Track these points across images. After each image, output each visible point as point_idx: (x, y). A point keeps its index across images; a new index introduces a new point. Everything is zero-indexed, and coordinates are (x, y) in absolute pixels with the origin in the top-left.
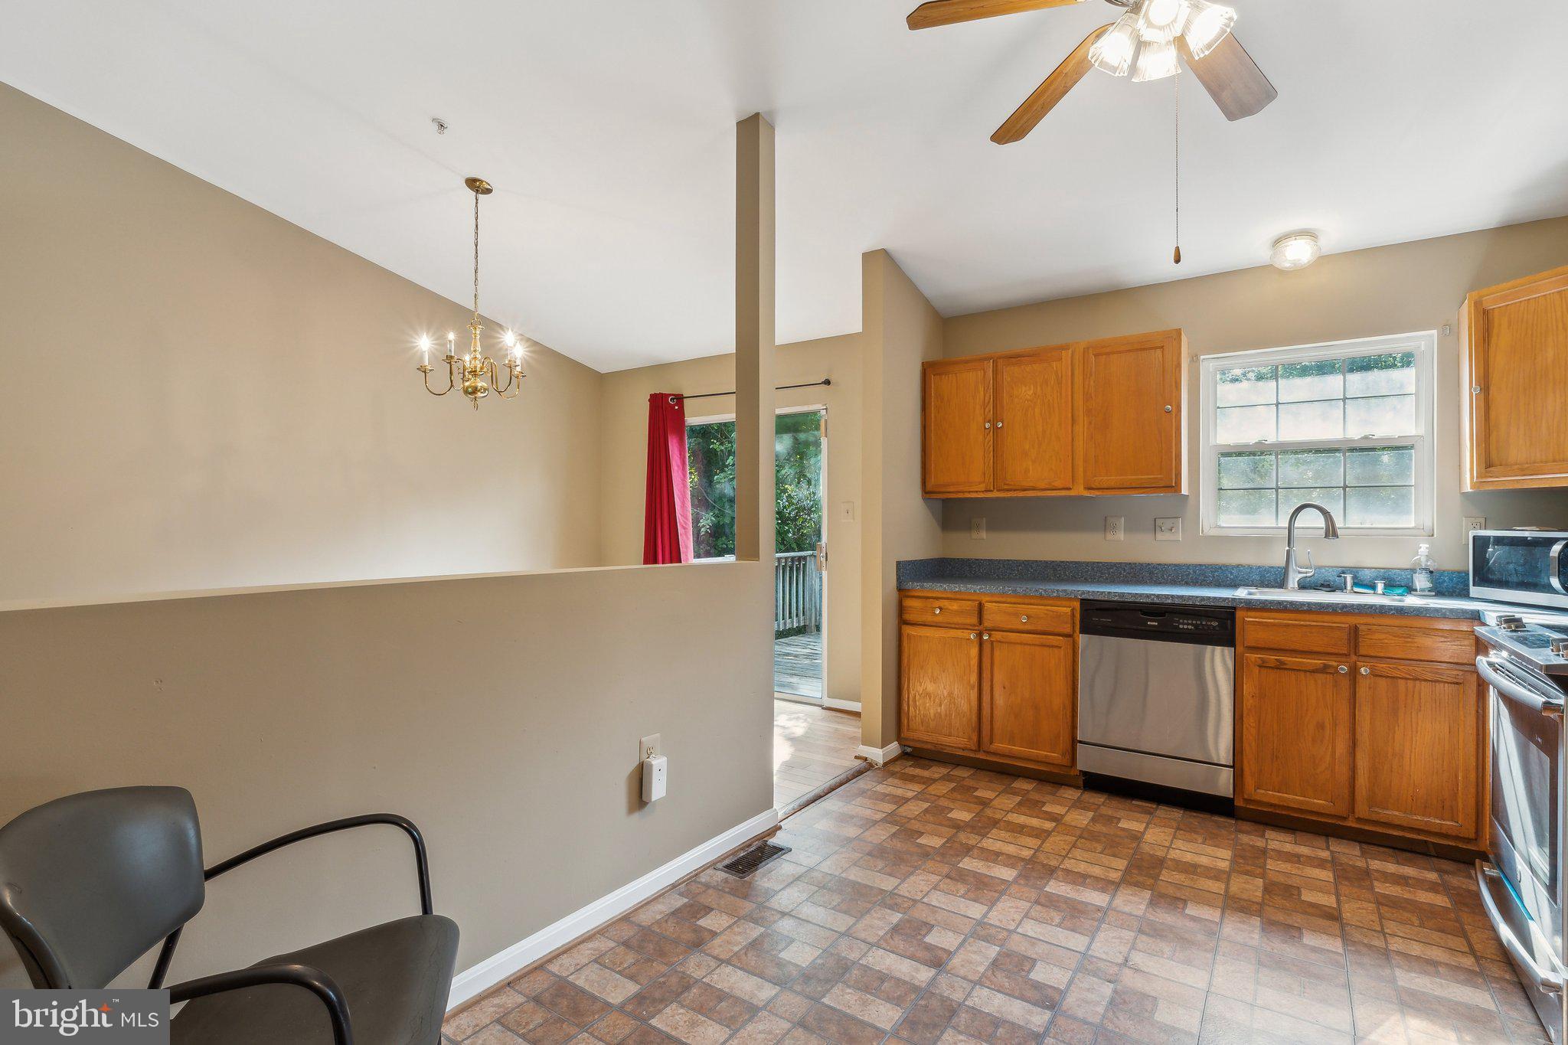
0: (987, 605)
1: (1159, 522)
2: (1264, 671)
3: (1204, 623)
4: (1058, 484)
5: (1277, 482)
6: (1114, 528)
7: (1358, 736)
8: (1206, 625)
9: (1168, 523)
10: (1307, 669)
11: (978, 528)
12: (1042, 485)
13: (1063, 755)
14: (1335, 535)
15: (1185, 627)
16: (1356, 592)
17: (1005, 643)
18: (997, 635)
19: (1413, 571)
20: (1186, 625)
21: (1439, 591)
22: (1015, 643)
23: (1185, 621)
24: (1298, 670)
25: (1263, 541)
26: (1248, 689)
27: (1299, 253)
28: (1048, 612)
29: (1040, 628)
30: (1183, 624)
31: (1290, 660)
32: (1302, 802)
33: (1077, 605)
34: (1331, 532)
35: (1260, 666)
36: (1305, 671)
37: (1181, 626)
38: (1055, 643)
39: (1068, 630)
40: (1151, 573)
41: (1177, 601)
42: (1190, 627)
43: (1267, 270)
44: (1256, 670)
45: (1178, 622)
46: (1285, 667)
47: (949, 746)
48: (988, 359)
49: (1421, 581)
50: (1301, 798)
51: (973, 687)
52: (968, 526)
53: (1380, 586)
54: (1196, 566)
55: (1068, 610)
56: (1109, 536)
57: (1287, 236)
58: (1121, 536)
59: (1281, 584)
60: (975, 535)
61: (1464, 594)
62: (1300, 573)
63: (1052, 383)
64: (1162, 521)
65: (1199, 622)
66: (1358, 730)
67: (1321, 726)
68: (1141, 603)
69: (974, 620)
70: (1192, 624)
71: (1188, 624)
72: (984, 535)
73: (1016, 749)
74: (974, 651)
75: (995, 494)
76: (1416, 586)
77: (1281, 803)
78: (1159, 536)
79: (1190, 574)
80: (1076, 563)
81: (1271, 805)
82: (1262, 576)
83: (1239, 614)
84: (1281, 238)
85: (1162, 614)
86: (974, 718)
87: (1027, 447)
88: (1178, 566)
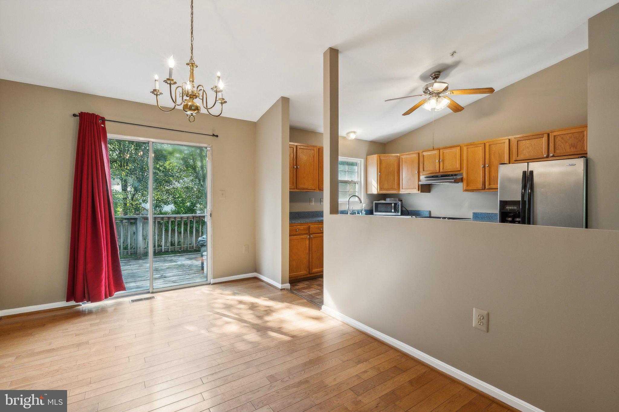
0: (310, 226)
27: (352, 136)
74: (308, 242)
87: (305, 176)
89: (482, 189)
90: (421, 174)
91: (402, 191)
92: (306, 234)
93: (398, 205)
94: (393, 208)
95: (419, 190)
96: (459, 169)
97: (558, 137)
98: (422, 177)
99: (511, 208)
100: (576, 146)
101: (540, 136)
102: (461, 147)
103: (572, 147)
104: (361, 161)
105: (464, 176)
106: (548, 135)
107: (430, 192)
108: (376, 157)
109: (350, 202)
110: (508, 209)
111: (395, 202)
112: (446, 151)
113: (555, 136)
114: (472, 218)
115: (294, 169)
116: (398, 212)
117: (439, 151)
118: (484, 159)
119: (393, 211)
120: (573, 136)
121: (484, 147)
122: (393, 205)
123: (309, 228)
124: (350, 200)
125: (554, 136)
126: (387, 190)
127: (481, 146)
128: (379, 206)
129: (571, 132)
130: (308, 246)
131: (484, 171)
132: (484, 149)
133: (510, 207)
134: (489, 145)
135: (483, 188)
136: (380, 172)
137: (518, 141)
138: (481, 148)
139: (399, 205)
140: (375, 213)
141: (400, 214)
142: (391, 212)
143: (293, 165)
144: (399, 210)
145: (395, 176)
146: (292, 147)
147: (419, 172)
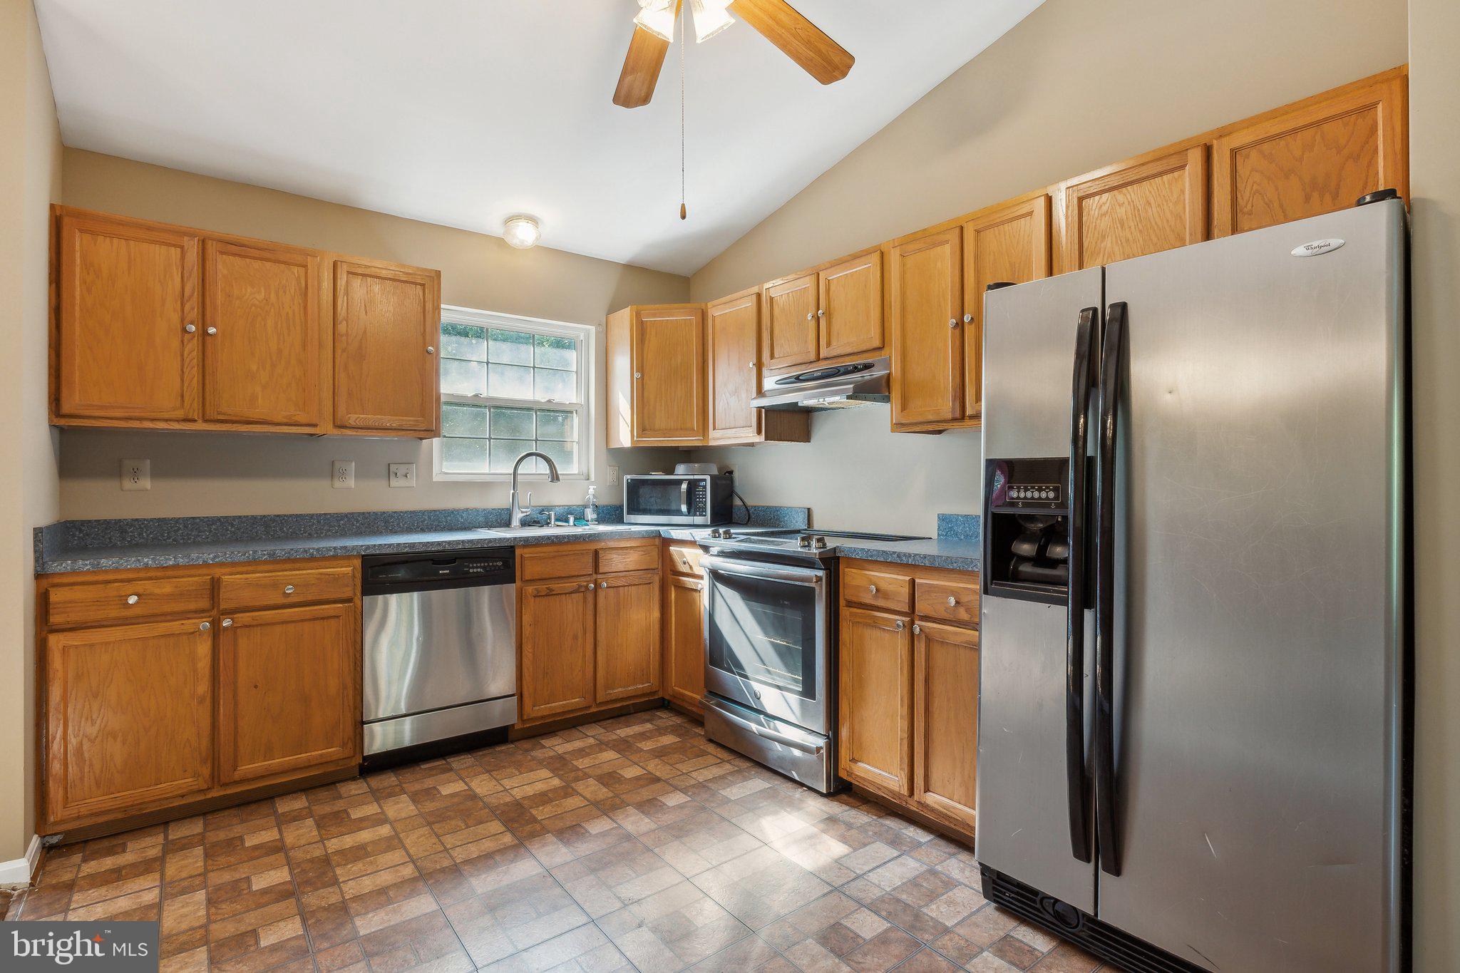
0: (225, 578)
1: (393, 468)
2: (538, 599)
3: (491, 564)
4: (302, 418)
5: (490, 434)
6: (343, 474)
7: (599, 638)
8: (493, 566)
9: (402, 469)
10: (567, 592)
11: (136, 474)
12: (279, 419)
13: (344, 745)
14: (558, 479)
15: (475, 570)
16: (558, 526)
17: (257, 626)
18: (245, 618)
19: (585, 507)
20: (476, 569)
21: (600, 521)
22: (273, 624)
23: (475, 565)
24: (561, 594)
25: (484, 486)
26: (527, 618)
27: (524, 235)
28: (323, 577)
29: (310, 598)
30: (473, 568)
31: (556, 586)
32: (563, 706)
33: (358, 563)
34: (555, 477)
35: (534, 597)
36: (566, 594)
37: (471, 571)
38: (332, 613)
39: (347, 592)
40: (386, 522)
41: (467, 546)
42: (479, 570)
43: (500, 243)
44: (532, 600)
45: (468, 567)
46: (554, 593)
47: (154, 801)
48: (191, 234)
49: (590, 514)
50: (564, 702)
51: (201, 701)
52: (116, 471)
53: (572, 519)
54: (431, 511)
55: (349, 570)
56: (338, 484)
57: (518, 217)
58: (351, 482)
59: (507, 524)
60: (128, 484)
61: (620, 520)
62: (522, 512)
63: (293, 291)
64: (396, 466)
65: (486, 564)
66: (598, 635)
67: (575, 637)
68: (407, 553)
69: (204, 603)
70: (481, 567)
71: (477, 567)
72: (146, 483)
73: (277, 762)
74: (203, 649)
75: (200, 426)
76: (588, 517)
77: (551, 713)
78: (394, 482)
79: (425, 520)
80: (297, 516)
81: (542, 717)
82: (486, 518)
83: (518, 552)
84: (513, 217)
85: (454, 561)
86: (205, 742)
87: (254, 368)
88: (413, 513)
89: (954, 420)
90: (765, 372)
91: (717, 438)
92: (199, 612)
93: (701, 489)
94: (684, 497)
95: (759, 432)
96: (877, 343)
97: (1248, 156)
98: (769, 383)
99: (1029, 494)
100: (1338, 187)
101: (1174, 162)
102: (882, 254)
103: (1316, 195)
104: (586, 332)
105: (895, 370)
106: (1208, 152)
107: (808, 440)
108: (629, 314)
109: (519, 477)
110: (1018, 498)
111: (691, 477)
112: (836, 275)
113: (1234, 153)
114: (935, 536)
115: (187, 337)
116: (702, 512)
117: (814, 278)
118: (958, 293)
119: (684, 508)
120: (1318, 138)
121: (957, 241)
122: (684, 486)
123: (215, 585)
124: (519, 471)
125: (1232, 150)
126: (666, 432)
127: (947, 242)
128: (643, 491)
129: (1309, 120)
130: (204, 664)
131: (958, 343)
132: (958, 253)
133: (1026, 490)
134: (978, 232)
135: (958, 415)
136: (641, 368)
137: (1081, 200)
138: (947, 249)
139: (705, 487)
140: (627, 518)
141: (708, 519)
142: (679, 513)
143: (182, 320)
144: (705, 505)
145: (692, 383)
146: (174, 246)
147: (759, 366)
